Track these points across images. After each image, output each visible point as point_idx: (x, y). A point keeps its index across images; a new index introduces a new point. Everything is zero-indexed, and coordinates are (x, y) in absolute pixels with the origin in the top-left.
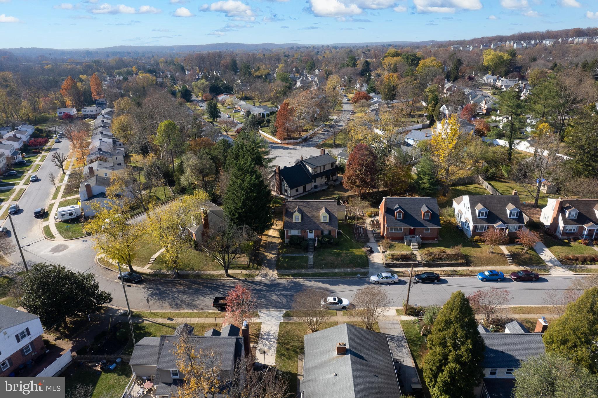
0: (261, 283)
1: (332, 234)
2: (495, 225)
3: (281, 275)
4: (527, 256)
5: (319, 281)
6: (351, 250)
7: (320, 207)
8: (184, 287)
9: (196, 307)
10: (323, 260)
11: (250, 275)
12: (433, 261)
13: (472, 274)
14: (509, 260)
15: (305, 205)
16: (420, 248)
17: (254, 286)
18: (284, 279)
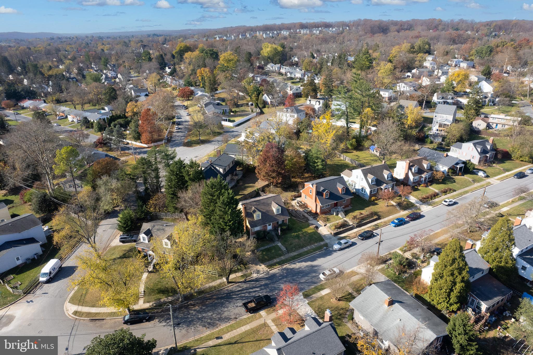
0: (260, 279)
1: (285, 222)
2: (382, 187)
3: (270, 266)
4: (405, 203)
5: (301, 262)
6: (305, 230)
7: (269, 202)
8: (198, 306)
9: (228, 319)
10: (291, 244)
11: (245, 276)
12: (360, 222)
13: (386, 224)
14: (398, 208)
15: (257, 204)
16: (346, 215)
17: (257, 283)
18: (275, 269)
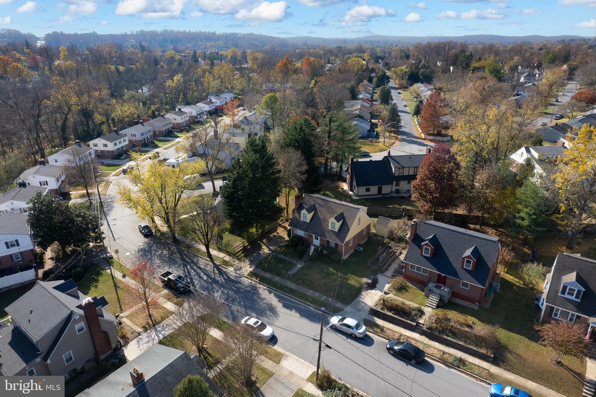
0: (226, 275)
3: (252, 274)
6: (348, 276)
7: (337, 210)
10: (307, 275)
11: (226, 263)
12: (441, 332)
15: (323, 204)
17: (217, 275)
18: (251, 279)
